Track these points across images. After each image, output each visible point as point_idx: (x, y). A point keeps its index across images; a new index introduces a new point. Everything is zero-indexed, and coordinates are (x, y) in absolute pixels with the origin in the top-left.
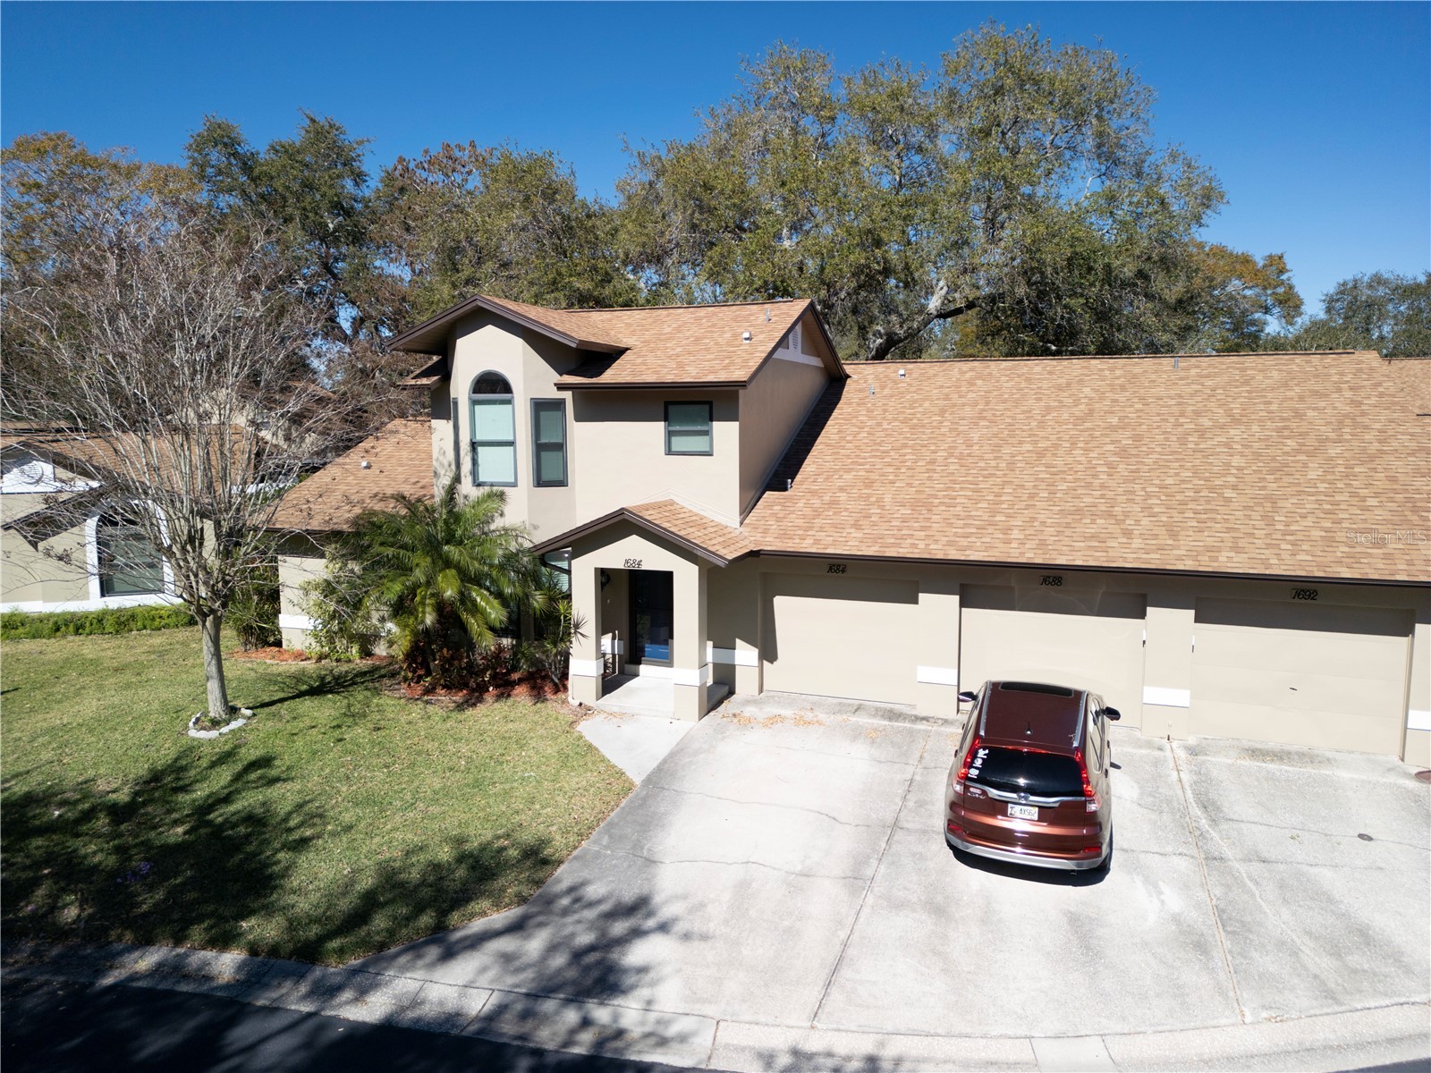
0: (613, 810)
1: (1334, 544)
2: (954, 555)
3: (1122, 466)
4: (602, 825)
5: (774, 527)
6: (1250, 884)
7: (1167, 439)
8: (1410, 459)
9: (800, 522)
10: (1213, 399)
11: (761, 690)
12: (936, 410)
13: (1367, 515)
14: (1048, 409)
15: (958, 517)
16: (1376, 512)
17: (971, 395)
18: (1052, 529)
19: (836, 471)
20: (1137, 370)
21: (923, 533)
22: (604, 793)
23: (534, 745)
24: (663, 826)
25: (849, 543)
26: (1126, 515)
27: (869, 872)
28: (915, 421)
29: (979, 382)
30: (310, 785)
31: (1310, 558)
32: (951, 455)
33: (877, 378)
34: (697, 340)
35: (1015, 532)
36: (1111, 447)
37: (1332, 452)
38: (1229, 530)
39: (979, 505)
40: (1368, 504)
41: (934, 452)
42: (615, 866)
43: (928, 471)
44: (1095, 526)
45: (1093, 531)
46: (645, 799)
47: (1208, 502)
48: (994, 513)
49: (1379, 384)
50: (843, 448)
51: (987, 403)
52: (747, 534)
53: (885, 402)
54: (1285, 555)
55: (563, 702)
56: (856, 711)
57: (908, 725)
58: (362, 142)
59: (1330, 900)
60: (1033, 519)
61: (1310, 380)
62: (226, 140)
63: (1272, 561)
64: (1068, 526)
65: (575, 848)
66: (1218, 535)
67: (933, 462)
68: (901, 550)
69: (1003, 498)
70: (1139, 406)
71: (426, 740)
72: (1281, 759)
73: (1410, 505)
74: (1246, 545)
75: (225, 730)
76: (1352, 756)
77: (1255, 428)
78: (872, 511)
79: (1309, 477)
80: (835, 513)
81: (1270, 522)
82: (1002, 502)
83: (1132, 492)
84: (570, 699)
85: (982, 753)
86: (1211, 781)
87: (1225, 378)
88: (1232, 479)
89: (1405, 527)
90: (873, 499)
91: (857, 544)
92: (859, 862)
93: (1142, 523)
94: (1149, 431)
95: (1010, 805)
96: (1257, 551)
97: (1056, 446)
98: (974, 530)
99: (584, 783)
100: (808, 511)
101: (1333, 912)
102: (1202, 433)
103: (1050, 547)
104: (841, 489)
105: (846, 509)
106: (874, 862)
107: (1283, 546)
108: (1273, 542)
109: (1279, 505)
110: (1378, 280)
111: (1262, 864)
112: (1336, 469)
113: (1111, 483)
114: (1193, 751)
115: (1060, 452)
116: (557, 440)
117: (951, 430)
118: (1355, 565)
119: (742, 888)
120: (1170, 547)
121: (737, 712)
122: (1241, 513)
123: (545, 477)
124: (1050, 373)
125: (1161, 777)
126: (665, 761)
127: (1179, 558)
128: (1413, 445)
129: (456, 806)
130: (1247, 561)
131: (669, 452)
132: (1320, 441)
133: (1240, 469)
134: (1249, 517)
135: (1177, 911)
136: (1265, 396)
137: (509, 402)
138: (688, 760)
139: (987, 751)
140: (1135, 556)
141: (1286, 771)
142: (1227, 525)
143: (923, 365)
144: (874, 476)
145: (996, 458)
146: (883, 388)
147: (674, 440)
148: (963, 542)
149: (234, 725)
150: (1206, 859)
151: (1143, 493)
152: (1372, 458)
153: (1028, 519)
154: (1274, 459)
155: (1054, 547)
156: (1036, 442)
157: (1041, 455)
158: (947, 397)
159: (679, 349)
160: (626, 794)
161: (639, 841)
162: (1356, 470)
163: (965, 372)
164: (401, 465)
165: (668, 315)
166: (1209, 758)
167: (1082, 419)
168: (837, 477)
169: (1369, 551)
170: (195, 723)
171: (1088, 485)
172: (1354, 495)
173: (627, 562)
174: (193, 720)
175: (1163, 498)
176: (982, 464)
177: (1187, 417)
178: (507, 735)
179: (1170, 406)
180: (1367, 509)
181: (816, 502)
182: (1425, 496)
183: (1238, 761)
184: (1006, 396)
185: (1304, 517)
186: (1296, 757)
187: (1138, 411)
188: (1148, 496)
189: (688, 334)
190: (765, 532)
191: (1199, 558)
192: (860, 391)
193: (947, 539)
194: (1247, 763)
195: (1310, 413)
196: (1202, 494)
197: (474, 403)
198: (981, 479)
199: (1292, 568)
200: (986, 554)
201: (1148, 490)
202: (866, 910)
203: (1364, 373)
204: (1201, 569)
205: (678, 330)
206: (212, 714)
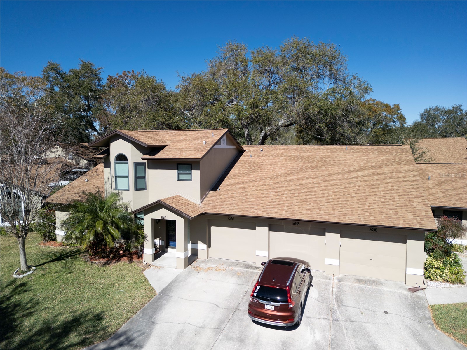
0: (147, 303)
1: (382, 214)
2: (265, 215)
3: (323, 184)
4: (141, 309)
5: (212, 204)
6: (344, 330)
7: (339, 175)
8: (412, 184)
9: (220, 203)
10: (356, 161)
11: (208, 258)
12: (270, 163)
13: (394, 203)
14: (304, 164)
15: (269, 202)
16: (397, 203)
17: (282, 158)
18: (297, 206)
19: (235, 184)
20: (335, 150)
21: (257, 207)
22: (145, 297)
23: (127, 279)
24: (161, 310)
25: (234, 211)
26: (321, 202)
27: (223, 326)
28: (262, 167)
29: (285, 154)
30: (48, 295)
31: (373, 218)
32: (271, 179)
33: (254, 151)
34: (190, 142)
35: (285, 207)
36: (321, 178)
37: (388, 181)
38: (351, 208)
39: (276, 198)
40: (395, 199)
41: (266, 178)
42: (142, 325)
43: (263, 185)
44: (310, 206)
45: (309, 207)
46: (158, 299)
47: (347, 198)
48: (280, 200)
49: (408, 157)
50: (239, 176)
51: (286, 161)
52: (202, 207)
53: (255, 160)
54: (366, 217)
55: (141, 263)
56: (237, 265)
57: (251, 270)
58: (100, 69)
59: (368, 336)
60: (292, 203)
61: (387, 155)
62: (55, 69)
63: (362, 219)
64: (302, 205)
65: (130, 318)
66: (347, 209)
67: (265, 182)
68: (249, 213)
69: (284, 195)
70: (332, 163)
71: (91, 278)
72: (367, 283)
73: (408, 200)
74: (355, 213)
75: (25, 275)
76: (390, 282)
77: (366, 172)
78: (243, 199)
79: (379, 189)
80: (231, 200)
81: (364, 205)
82: (283, 197)
83: (324, 194)
84: (143, 262)
85: (258, 287)
86: (342, 291)
87: (361, 154)
88: (355, 190)
89: (405, 208)
90: (244, 195)
91: (236, 211)
92: (222, 322)
93: (325, 205)
94: (334, 172)
95: (266, 305)
96: (358, 216)
97: (304, 177)
98: (273, 206)
99: (139, 294)
100: (223, 199)
101: (368, 340)
102: (350, 173)
103: (295, 213)
104: (235, 191)
105: (235, 198)
106: (226, 322)
107: (366, 214)
108: (364, 212)
109: (368, 199)
110: (437, 109)
111: (350, 322)
112: (388, 187)
113: (318, 191)
114: (340, 280)
115: (305, 179)
116: (143, 175)
117: (273, 170)
118: (387, 221)
119: (181, 333)
120: (332, 214)
121: (198, 266)
122: (356, 202)
123: (138, 187)
124: (308, 151)
125: (327, 290)
126: (169, 285)
127: (334, 218)
128: (414, 179)
129: (94, 303)
130: (354, 219)
131: (178, 179)
132: (385, 177)
133: (359, 186)
134: (358, 203)
135: (318, 340)
136: (372, 160)
137: (127, 163)
138: (176, 284)
139: (260, 287)
140: (320, 217)
141: (367, 288)
142: (351, 206)
143: (269, 147)
144: (246, 186)
145: (285, 181)
146: (255, 155)
147: (180, 175)
148: (269, 211)
149: (29, 273)
150: (333, 320)
151: (327, 194)
152: (400, 183)
153: (290, 203)
154: (370, 183)
155: (296, 213)
156: (298, 175)
157: (299, 180)
158: (274, 158)
159: (183, 146)
160: (153, 297)
161: (152, 315)
162: (394, 187)
163: (281, 150)
164: (98, 180)
165: (183, 133)
166: (344, 283)
167: (314, 168)
168: (235, 186)
169: (392, 216)
170: (16, 272)
171: (311, 191)
172: (392, 196)
173: (161, 217)
174: (16, 271)
175: (333, 196)
176: (280, 183)
177: (346, 167)
178: (119, 276)
179: (342, 163)
180: (394, 201)
181: (226, 195)
182: (414, 197)
183: (353, 284)
184: (292, 159)
185: (375, 204)
186: (372, 282)
187: (332, 165)
188: (329, 195)
189: (187, 140)
190: (208, 206)
191: (340, 218)
192: (248, 156)
193: (264, 209)
194: (356, 285)
195: (384, 167)
196: (345, 195)
197: (116, 163)
198: (278, 188)
199: (367, 222)
200: (275, 215)
201: (329, 193)
202: (218, 341)
203: (404, 153)
204: (340, 222)
205: (185, 139)
206: (22, 269)
